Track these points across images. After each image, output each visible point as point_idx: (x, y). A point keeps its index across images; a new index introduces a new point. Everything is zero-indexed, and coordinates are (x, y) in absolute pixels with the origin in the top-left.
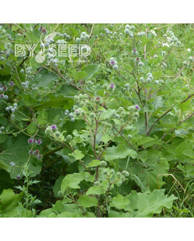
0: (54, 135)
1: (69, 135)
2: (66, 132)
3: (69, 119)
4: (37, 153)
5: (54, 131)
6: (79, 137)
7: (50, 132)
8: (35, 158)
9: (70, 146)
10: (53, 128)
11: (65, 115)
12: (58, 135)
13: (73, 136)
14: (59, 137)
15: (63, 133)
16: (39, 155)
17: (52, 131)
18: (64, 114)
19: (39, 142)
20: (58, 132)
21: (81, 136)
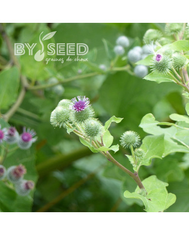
0: (81, 129)
1: (129, 133)
2: (119, 120)
3: (127, 68)
4: (17, 174)
5: (81, 116)
6: (161, 138)
7: (67, 119)
8: (10, 190)
9: (131, 167)
10: (79, 106)
11: (113, 55)
12: (92, 132)
13: (142, 134)
14: (97, 138)
15: (108, 123)
16: (23, 182)
17: (72, 118)
18: (111, 48)
19: (26, 141)
20: (93, 122)
21: (169, 134)
